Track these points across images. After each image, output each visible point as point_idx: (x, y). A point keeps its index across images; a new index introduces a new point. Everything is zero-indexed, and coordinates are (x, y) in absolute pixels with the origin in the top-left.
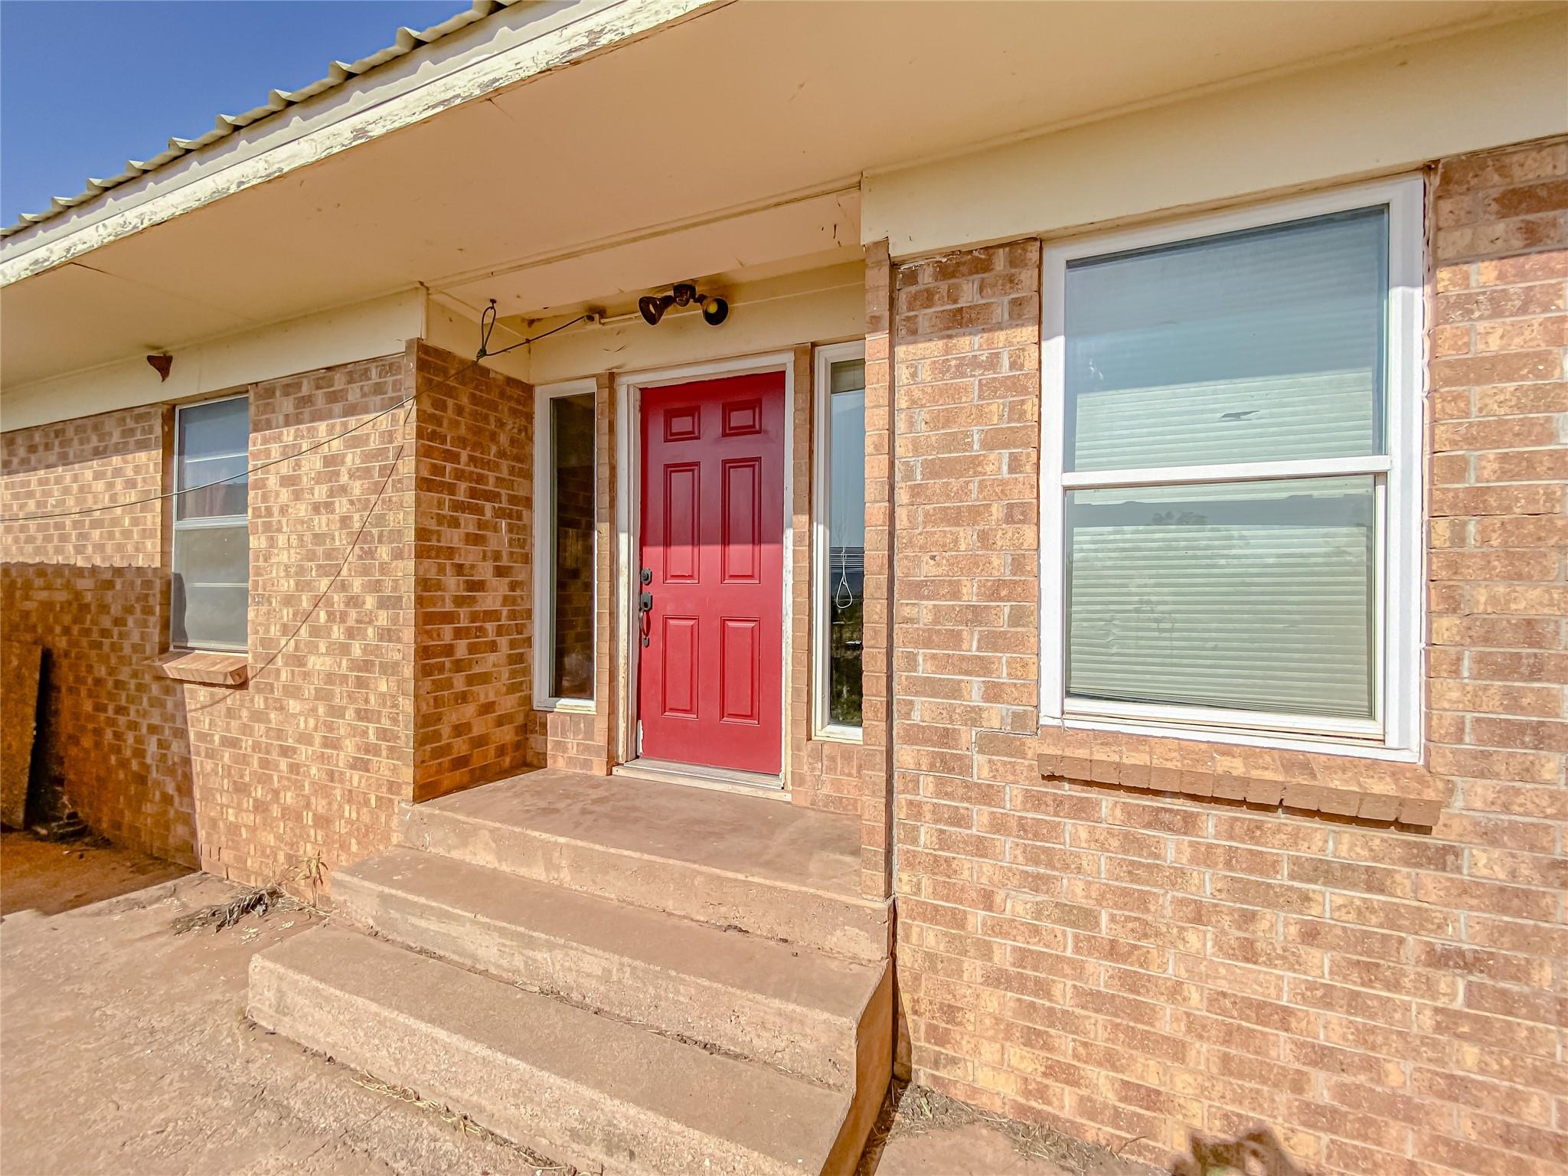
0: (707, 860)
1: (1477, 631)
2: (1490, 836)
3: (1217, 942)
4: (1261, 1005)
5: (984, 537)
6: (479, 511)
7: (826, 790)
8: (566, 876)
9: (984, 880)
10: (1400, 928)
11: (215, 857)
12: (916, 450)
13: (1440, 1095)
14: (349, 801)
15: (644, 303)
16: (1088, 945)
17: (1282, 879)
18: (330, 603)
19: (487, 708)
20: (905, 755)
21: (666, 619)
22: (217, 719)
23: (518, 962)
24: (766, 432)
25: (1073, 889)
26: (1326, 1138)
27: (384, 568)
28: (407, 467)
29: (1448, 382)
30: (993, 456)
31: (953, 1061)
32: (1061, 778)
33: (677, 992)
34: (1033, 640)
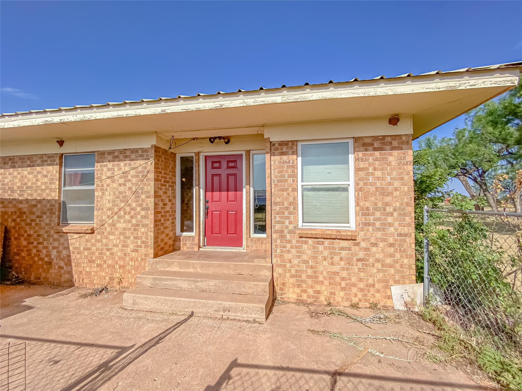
0: (233, 261)
1: (361, 209)
2: (364, 240)
3: (328, 263)
4: (335, 272)
5: (288, 194)
6: (165, 186)
7: (254, 248)
8: (199, 270)
9: (289, 258)
10: (353, 256)
11: (81, 281)
12: (275, 177)
13: (359, 281)
14: (131, 261)
15: (210, 139)
16: (307, 267)
17: (337, 251)
18: (124, 209)
19: (167, 235)
20: (274, 236)
21: (212, 212)
22: (82, 243)
23: (193, 286)
24: (238, 168)
25: (305, 257)
26: (344, 292)
27: (143, 200)
28: (152, 176)
29: (357, 171)
30: (289, 179)
31: (285, 293)
32: (302, 237)
33: (232, 285)
34: (297, 213)
